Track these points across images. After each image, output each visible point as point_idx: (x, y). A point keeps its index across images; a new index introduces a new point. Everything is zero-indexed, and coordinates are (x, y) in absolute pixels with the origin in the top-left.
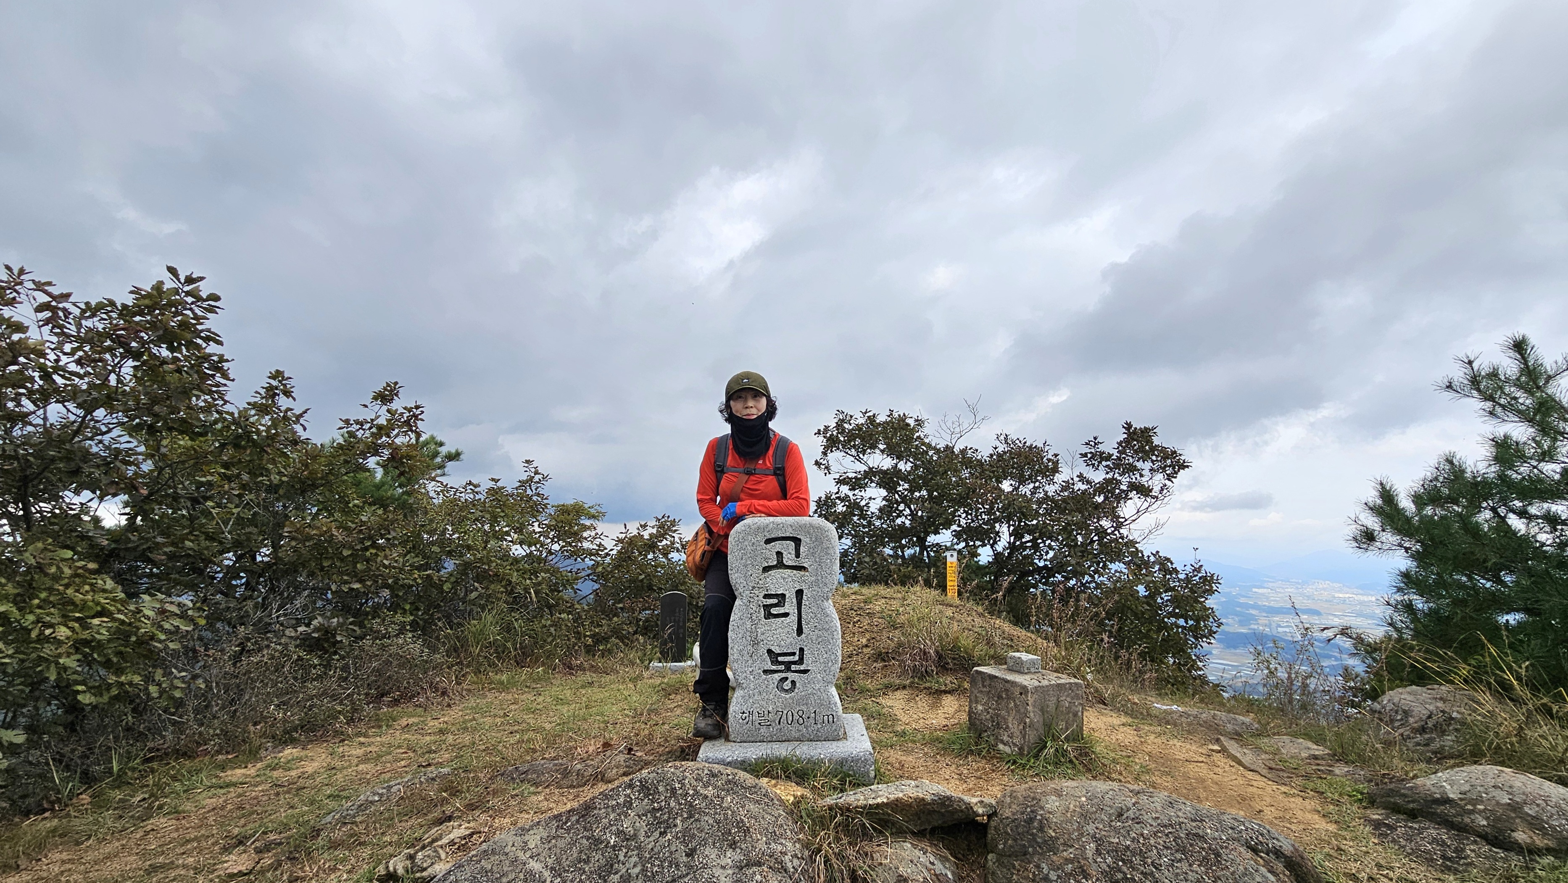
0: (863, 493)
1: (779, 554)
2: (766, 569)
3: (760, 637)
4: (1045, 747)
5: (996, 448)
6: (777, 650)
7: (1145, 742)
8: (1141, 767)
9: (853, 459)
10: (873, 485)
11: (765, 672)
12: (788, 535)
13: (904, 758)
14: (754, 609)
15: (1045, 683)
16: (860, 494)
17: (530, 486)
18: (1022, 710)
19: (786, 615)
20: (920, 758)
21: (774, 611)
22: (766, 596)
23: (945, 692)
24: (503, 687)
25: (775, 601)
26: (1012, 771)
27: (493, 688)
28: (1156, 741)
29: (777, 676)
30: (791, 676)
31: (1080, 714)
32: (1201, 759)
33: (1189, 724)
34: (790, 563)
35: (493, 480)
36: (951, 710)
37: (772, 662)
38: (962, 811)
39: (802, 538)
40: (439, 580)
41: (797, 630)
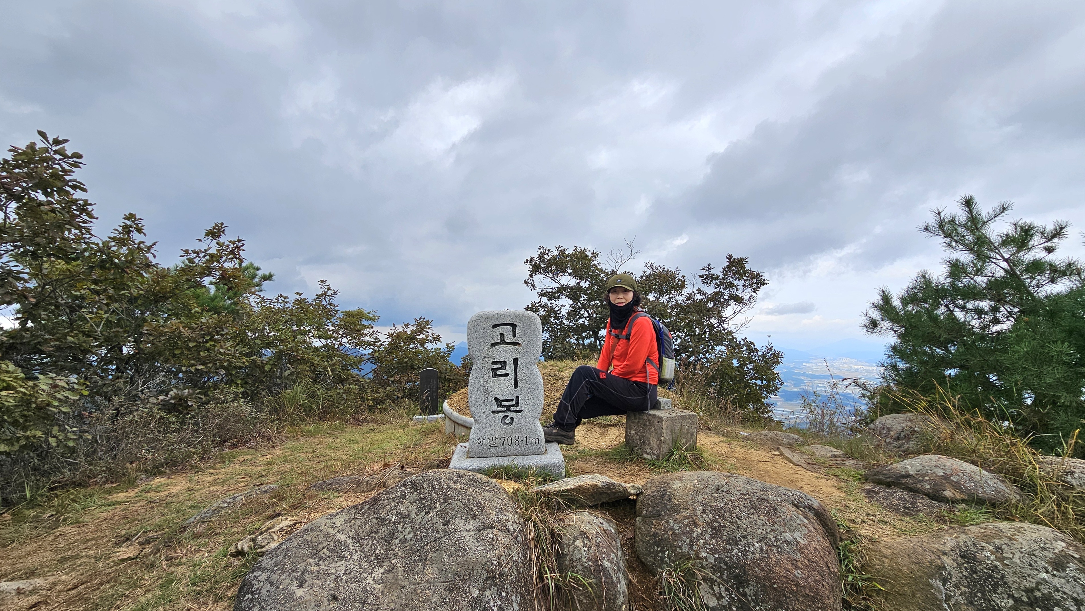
0: (557, 302)
1: (502, 335)
2: (493, 345)
3: (489, 390)
4: (673, 454)
5: (645, 272)
6: (501, 398)
7: (734, 451)
8: (731, 465)
9: (550, 279)
10: (564, 297)
11: (493, 412)
12: (508, 322)
13: (584, 465)
14: (486, 371)
15: (674, 415)
16: (555, 303)
17: (325, 298)
18: (659, 432)
19: (507, 375)
20: (594, 465)
21: (499, 372)
22: (494, 363)
23: (610, 425)
24: (311, 434)
25: (499, 366)
26: (652, 470)
27: (304, 435)
28: (741, 450)
29: (501, 415)
30: (510, 414)
31: (695, 434)
32: (767, 460)
33: (761, 440)
34: (509, 341)
35: (298, 293)
36: (614, 436)
37: (498, 406)
38: (620, 492)
39: (517, 324)
40: (262, 363)
41: (514, 385)
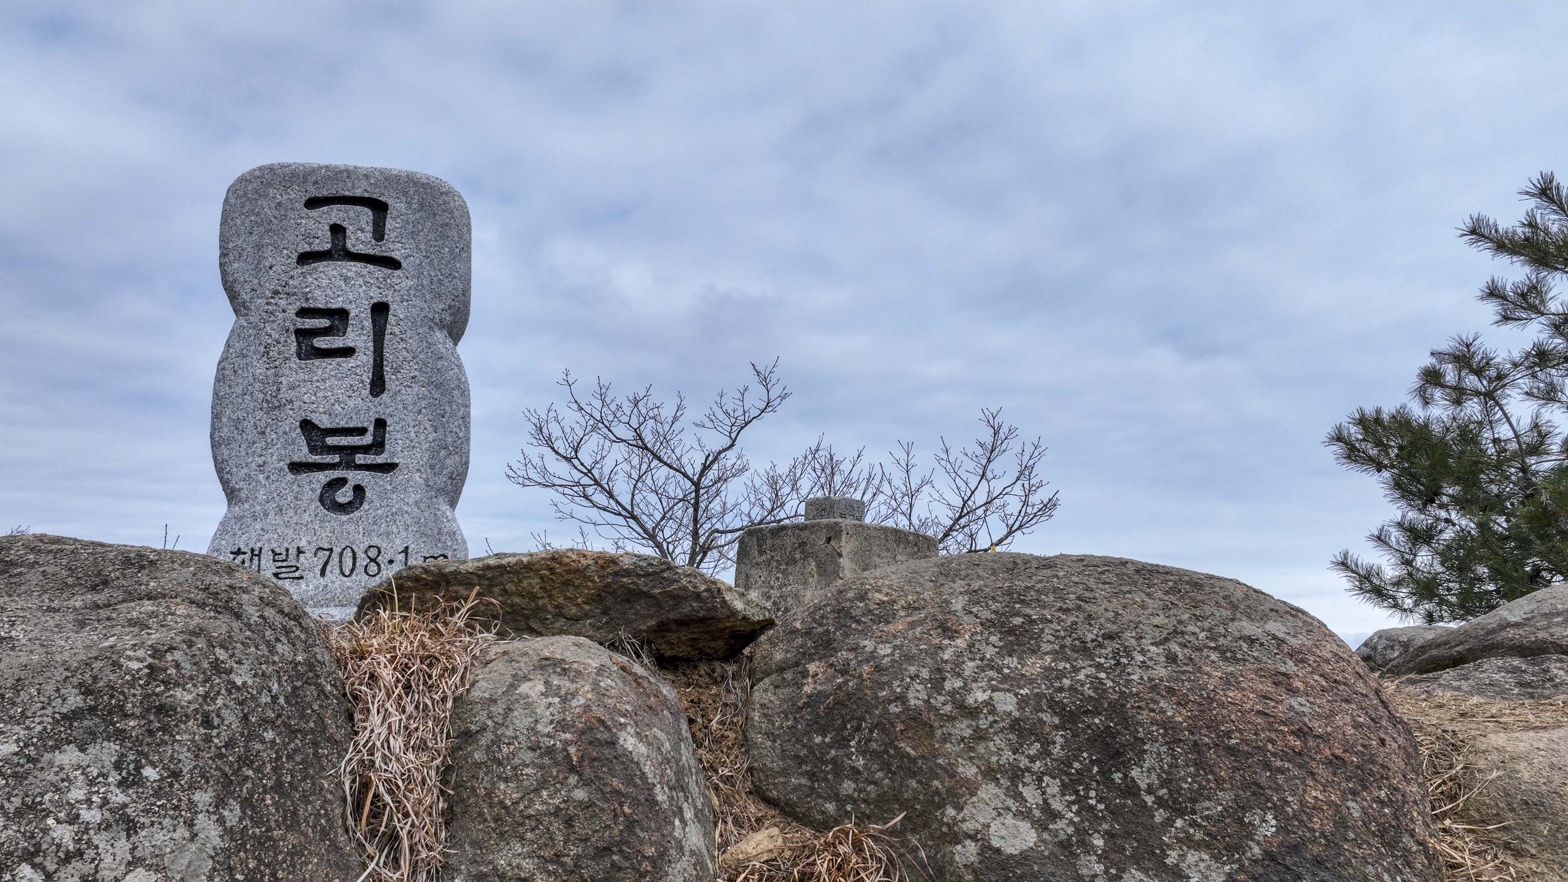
1: (337, 230)
2: (305, 258)
3: (284, 394)
6: (324, 422)
11: (296, 467)
12: (358, 193)
18: (830, 567)
19: (348, 352)
21: (321, 343)
22: (304, 313)
25: (324, 323)
29: (323, 477)
30: (354, 477)
34: (361, 249)
37: (312, 449)
38: (698, 596)
39: (390, 201)
41: (373, 383)
